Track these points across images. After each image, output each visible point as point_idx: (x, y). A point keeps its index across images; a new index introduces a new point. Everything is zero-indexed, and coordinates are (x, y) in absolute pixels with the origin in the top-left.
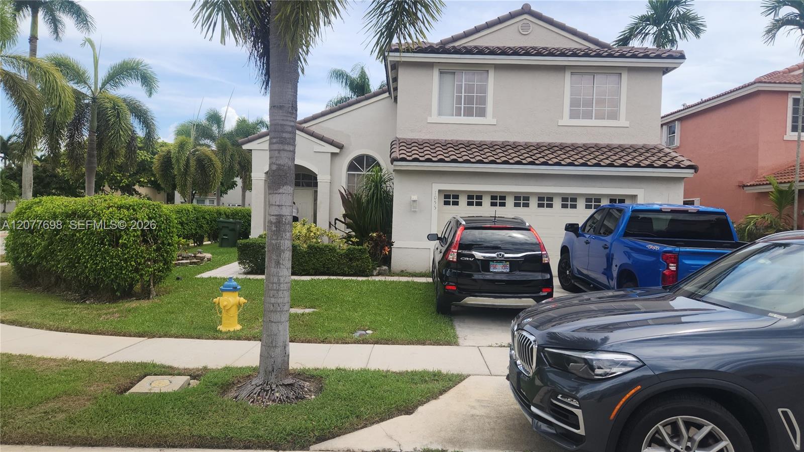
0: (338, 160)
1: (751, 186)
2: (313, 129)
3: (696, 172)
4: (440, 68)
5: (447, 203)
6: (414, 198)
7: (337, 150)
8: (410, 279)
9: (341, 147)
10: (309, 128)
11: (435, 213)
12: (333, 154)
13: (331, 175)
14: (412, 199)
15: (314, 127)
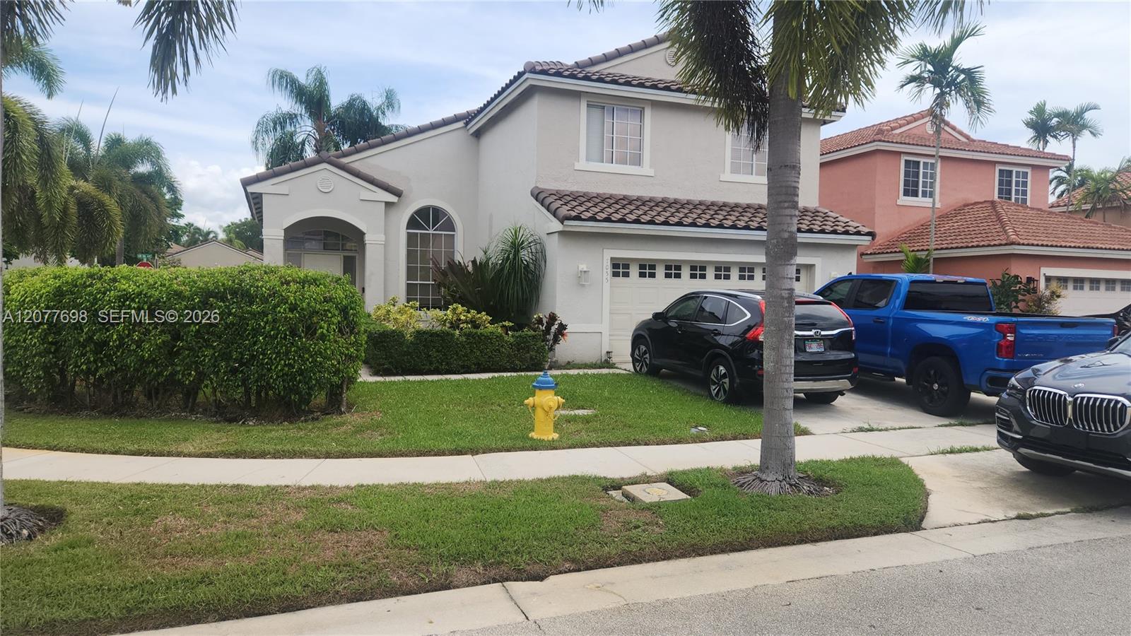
0: (394, 213)
1: (871, 254)
2: (357, 166)
3: (873, 239)
4: (589, 100)
5: (615, 274)
6: (583, 267)
7: (393, 199)
8: (581, 372)
9: (398, 194)
10: (351, 165)
11: (607, 286)
12: (388, 204)
13: (385, 234)
14: (580, 269)
15: (357, 163)
